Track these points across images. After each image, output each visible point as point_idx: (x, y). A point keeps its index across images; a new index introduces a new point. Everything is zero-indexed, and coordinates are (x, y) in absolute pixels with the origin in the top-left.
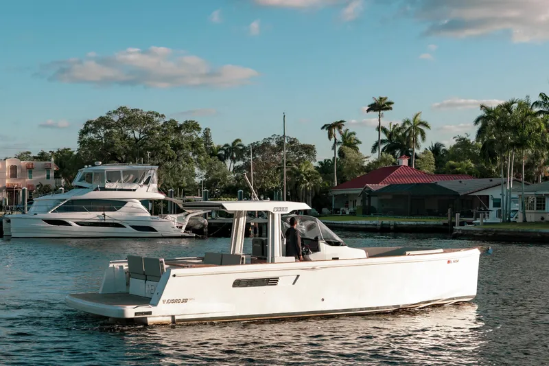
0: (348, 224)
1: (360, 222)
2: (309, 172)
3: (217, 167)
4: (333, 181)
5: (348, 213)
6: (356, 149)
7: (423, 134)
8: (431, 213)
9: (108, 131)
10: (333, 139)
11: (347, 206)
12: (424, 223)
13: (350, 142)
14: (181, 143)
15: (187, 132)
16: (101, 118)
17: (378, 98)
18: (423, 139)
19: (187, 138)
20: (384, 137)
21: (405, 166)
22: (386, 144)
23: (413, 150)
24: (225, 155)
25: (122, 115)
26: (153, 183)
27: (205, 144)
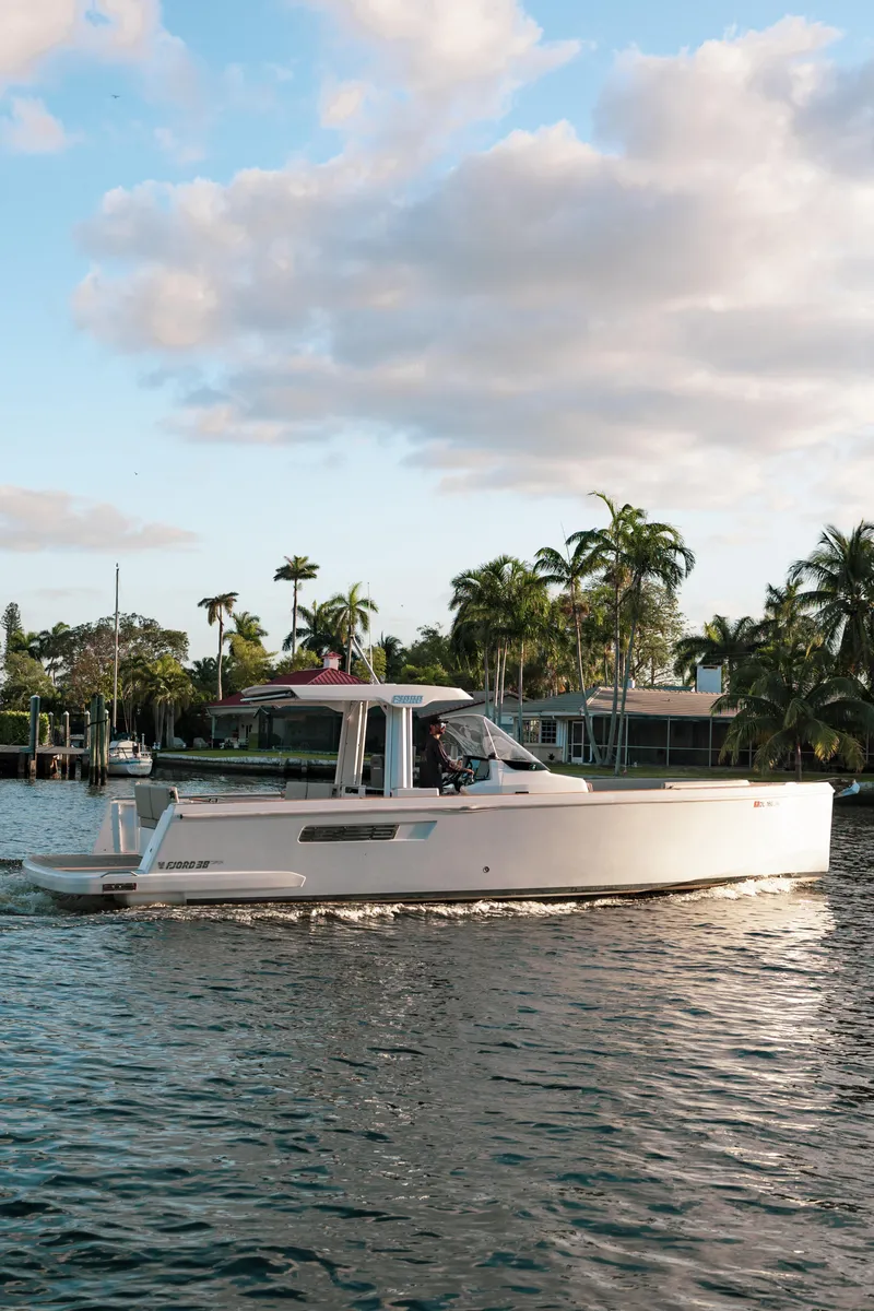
0: (229, 763)
1: (250, 759)
2: (172, 675)
3: (26, 668)
4: (216, 692)
5: (236, 746)
6: (258, 643)
7: (364, 618)
10: (217, 623)
11: (236, 736)
13: (248, 631)
17: (292, 559)
18: (365, 628)
20: (303, 624)
21: (332, 669)
22: (306, 637)
23: (349, 646)
24: (41, 650)
27: (9, 631)
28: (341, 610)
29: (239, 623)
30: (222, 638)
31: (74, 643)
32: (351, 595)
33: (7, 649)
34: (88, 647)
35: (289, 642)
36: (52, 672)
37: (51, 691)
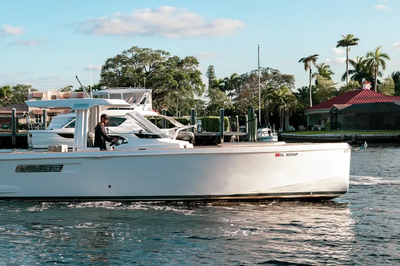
0: (316, 137)
1: (326, 135)
2: (287, 96)
3: (218, 95)
4: (309, 103)
5: (320, 129)
6: (330, 78)
7: (383, 63)
8: (389, 128)
9: (124, 66)
10: (309, 70)
11: (320, 124)
12: (381, 135)
13: (324, 73)
14: (182, 74)
15: (187, 66)
16: (119, 56)
17: (346, 36)
18: (384, 68)
19: (187, 71)
20: (351, 68)
21: (367, 90)
22: (354, 74)
23: (376, 77)
24: (225, 87)
25: (134, 53)
26: (148, 103)
27: (210, 78)
28: (372, 60)
29: (320, 70)
30: (311, 76)
31: (240, 83)
33: (209, 87)
34: (247, 85)
35: (345, 76)
36: (230, 97)
37: (230, 106)
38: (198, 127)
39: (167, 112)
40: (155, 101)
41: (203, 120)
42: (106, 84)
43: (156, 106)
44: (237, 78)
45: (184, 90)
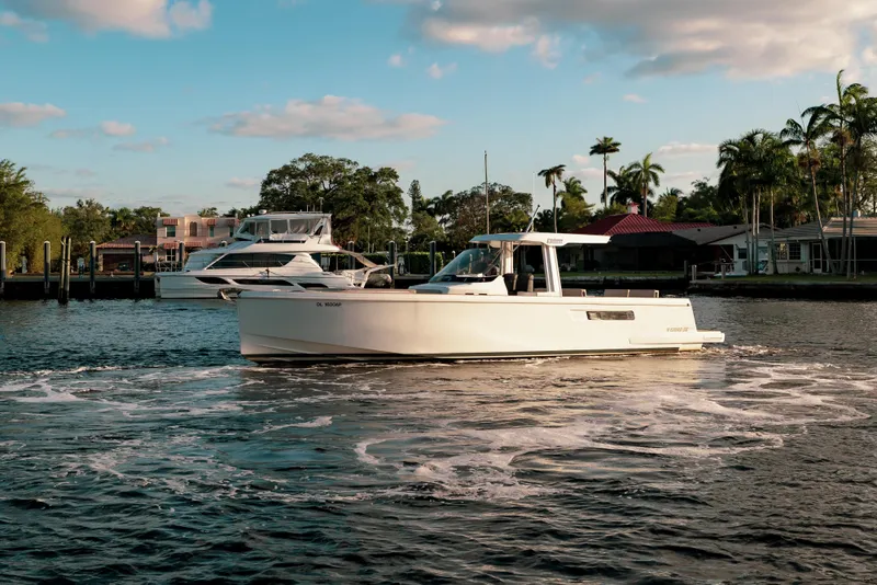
3: (426, 223)
6: (582, 198)
7: (655, 177)
9: (293, 181)
10: (551, 186)
13: (574, 190)
14: (375, 192)
15: (383, 180)
16: (286, 167)
17: (602, 139)
18: (657, 183)
19: (382, 188)
20: (612, 183)
21: (634, 214)
22: (615, 192)
23: (645, 197)
24: (435, 209)
25: (308, 163)
26: (326, 233)
27: (414, 198)
28: (638, 173)
29: (567, 185)
30: (556, 195)
31: (457, 205)
32: (645, 161)
33: (413, 210)
34: (466, 207)
35: (603, 198)
36: (443, 224)
37: (442, 237)
38: (399, 267)
39: (355, 246)
40: (337, 230)
41: (405, 257)
42: (268, 208)
43: (338, 237)
44: (452, 198)
45: (379, 215)
